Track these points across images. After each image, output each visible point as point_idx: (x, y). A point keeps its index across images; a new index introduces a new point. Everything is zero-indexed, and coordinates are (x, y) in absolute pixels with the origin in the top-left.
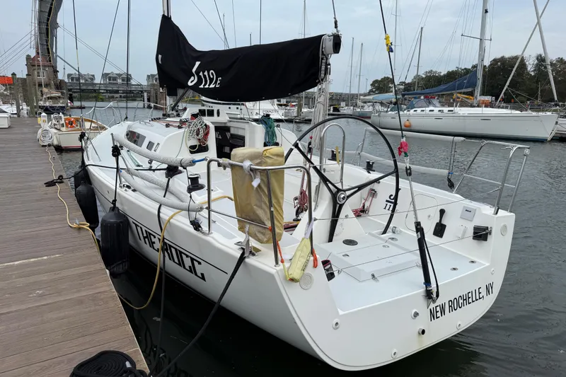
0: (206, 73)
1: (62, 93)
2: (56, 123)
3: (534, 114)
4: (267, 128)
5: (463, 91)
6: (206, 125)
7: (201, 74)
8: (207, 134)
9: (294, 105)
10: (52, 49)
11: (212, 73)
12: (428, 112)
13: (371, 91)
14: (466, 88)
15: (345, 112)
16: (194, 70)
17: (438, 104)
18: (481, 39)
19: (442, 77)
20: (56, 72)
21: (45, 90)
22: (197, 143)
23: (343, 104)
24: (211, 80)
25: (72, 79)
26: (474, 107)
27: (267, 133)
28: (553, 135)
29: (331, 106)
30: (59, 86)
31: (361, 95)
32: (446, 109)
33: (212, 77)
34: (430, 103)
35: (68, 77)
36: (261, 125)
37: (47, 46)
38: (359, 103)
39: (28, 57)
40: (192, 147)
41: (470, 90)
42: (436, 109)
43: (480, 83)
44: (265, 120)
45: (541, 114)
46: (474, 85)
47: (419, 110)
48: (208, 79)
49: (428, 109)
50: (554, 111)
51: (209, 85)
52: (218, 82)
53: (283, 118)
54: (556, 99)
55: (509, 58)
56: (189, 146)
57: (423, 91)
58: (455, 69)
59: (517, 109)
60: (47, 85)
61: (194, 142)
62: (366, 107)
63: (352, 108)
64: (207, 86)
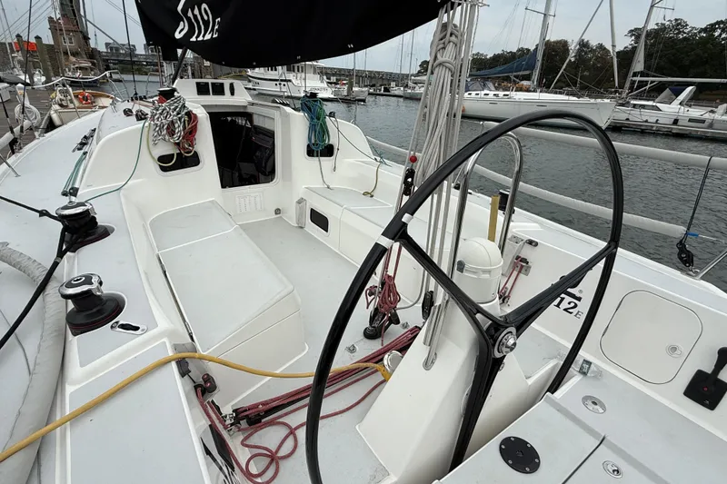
0: (196, 12)
1: (93, 64)
2: (62, 97)
3: (592, 101)
4: (312, 118)
5: (521, 73)
6: (189, 114)
7: (190, 14)
8: (191, 133)
9: (344, 84)
10: (79, 11)
11: (205, 9)
12: (482, 96)
13: (419, 72)
14: (525, 70)
15: (397, 93)
16: (180, 8)
17: (493, 88)
18: (545, 15)
19: (488, 60)
20: (86, 38)
21: (73, 59)
22: (174, 151)
23: (393, 84)
24: (206, 23)
25: (111, 49)
26: (530, 91)
27: (312, 128)
28: (608, 124)
29: (381, 85)
30: (92, 54)
31: (412, 75)
32: (501, 93)
33: (206, 18)
34: (484, 87)
35: (106, 47)
36: (301, 114)
37: (72, 7)
38: (410, 84)
39: (51, 20)
40: (163, 159)
41: (527, 72)
42: (491, 93)
43: (539, 64)
44: (310, 103)
45: (599, 100)
46: (532, 67)
47: (474, 93)
48: (201, 23)
49: (483, 92)
50: (613, 98)
51: (204, 36)
52: (216, 27)
53: (332, 96)
54: (617, 85)
55: (554, 42)
56: (156, 158)
57: (478, 73)
58: (500, 52)
59: (574, 95)
60: (75, 54)
61: (166, 149)
62: (417, 88)
63: (402, 88)
64: (200, 38)
